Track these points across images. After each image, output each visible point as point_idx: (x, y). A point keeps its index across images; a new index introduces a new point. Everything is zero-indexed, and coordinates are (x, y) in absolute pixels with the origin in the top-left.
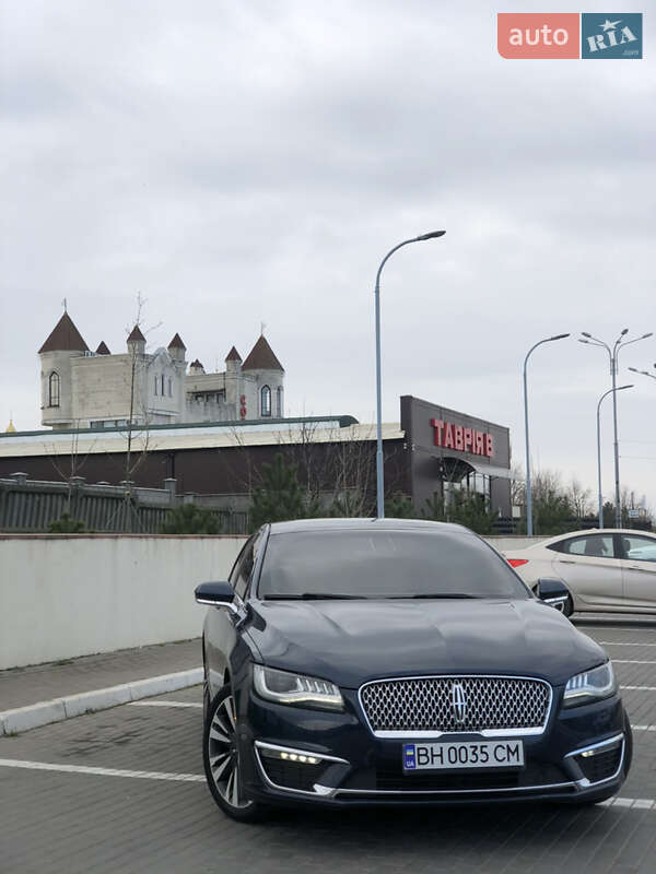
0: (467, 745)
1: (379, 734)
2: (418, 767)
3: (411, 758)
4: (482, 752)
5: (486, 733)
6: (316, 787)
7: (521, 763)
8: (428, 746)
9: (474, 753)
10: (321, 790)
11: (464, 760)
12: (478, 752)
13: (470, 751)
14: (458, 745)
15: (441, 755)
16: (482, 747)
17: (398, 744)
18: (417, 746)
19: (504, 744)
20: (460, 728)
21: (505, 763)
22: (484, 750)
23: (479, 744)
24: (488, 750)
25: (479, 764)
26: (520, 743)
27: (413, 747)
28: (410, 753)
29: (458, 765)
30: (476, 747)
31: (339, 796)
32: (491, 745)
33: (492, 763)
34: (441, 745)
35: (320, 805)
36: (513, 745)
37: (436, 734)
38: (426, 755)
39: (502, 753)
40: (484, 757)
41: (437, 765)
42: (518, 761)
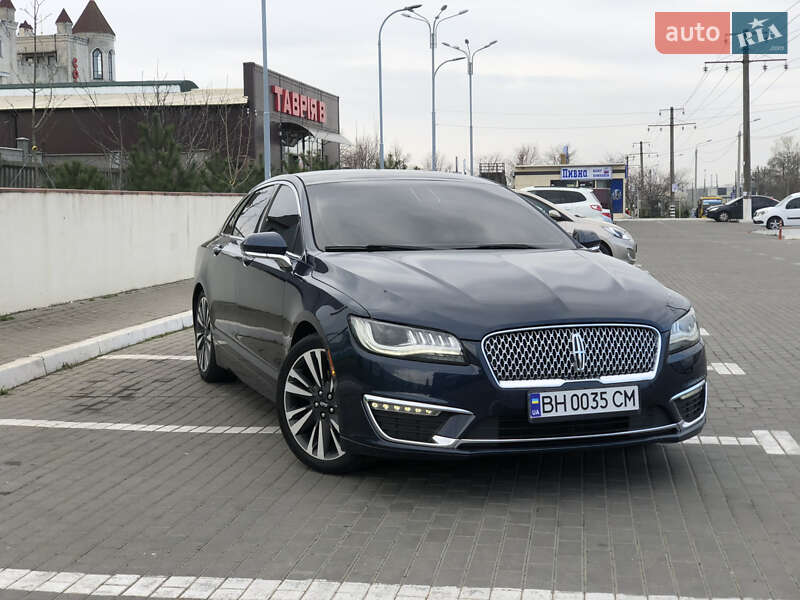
0: (588, 392)
1: (504, 384)
2: (543, 415)
3: (537, 407)
4: (602, 399)
5: (604, 379)
6: (435, 438)
7: (637, 407)
8: (552, 394)
9: (594, 400)
10: (441, 441)
11: (585, 406)
12: (598, 398)
13: (591, 397)
14: (579, 393)
15: (564, 403)
16: (602, 393)
17: (524, 393)
18: (542, 395)
19: (622, 389)
20: (580, 376)
21: (622, 409)
22: (604, 396)
23: (599, 391)
24: (609, 397)
25: (599, 410)
26: (636, 388)
27: (538, 396)
28: (535, 402)
29: (581, 412)
30: (596, 394)
31: (461, 447)
32: (611, 391)
33: (611, 408)
34: (565, 393)
35: (442, 456)
36: (629, 390)
37: (559, 382)
38: (550, 403)
39: (620, 399)
40: (603, 403)
41: (561, 412)
42: (633, 406)
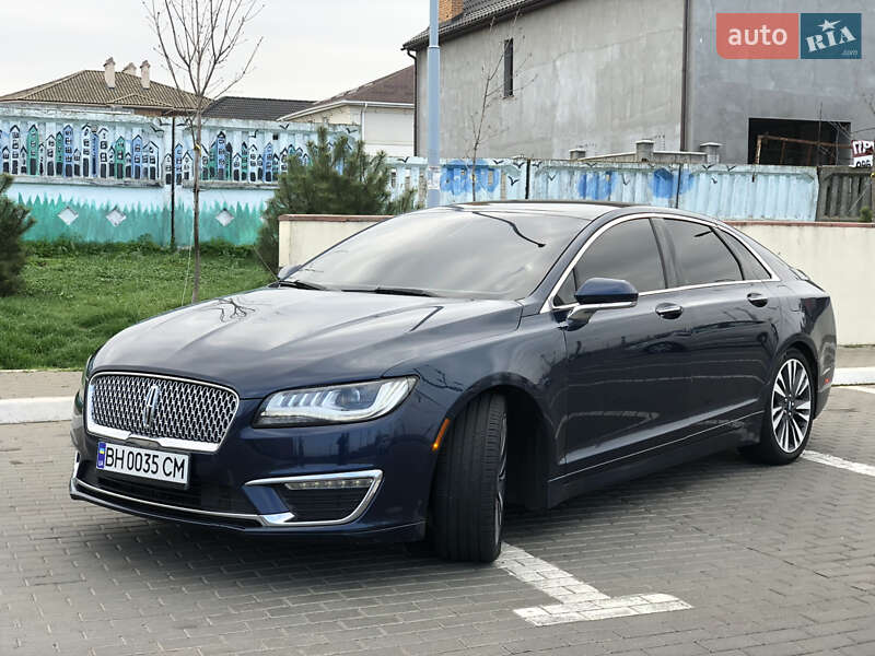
0: (143, 452)
1: (93, 427)
2: (105, 469)
3: (102, 457)
4: (154, 462)
5: (165, 442)
7: (185, 481)
8: (114, 447)
9: (147, 462)
11: (138, 467)
12: (150, 461)
13: (145, 458)
15: (122, 459)
17: (96, 441)
18: (108, 445)
19: (172, 456)
20: (148, 433)
21: (171, 479)
22: (156, 460)
23: (152, 453)
24: (160, 461)
25: (149, 475)
26: (186, 458)
27: (104, 446)
28: (102, 452)
29: (133, 472)
30: (149, 455)
32: (163, 455)
33: (160, 476)
34: (124, 448)
36: (180, 458)
37: (123, 435)
38: (112, 457)
39: (170, 467)
40: (153, 467)
41: (118, 469)
42: (181, 478)
